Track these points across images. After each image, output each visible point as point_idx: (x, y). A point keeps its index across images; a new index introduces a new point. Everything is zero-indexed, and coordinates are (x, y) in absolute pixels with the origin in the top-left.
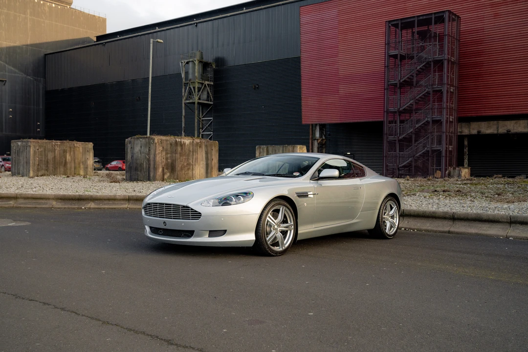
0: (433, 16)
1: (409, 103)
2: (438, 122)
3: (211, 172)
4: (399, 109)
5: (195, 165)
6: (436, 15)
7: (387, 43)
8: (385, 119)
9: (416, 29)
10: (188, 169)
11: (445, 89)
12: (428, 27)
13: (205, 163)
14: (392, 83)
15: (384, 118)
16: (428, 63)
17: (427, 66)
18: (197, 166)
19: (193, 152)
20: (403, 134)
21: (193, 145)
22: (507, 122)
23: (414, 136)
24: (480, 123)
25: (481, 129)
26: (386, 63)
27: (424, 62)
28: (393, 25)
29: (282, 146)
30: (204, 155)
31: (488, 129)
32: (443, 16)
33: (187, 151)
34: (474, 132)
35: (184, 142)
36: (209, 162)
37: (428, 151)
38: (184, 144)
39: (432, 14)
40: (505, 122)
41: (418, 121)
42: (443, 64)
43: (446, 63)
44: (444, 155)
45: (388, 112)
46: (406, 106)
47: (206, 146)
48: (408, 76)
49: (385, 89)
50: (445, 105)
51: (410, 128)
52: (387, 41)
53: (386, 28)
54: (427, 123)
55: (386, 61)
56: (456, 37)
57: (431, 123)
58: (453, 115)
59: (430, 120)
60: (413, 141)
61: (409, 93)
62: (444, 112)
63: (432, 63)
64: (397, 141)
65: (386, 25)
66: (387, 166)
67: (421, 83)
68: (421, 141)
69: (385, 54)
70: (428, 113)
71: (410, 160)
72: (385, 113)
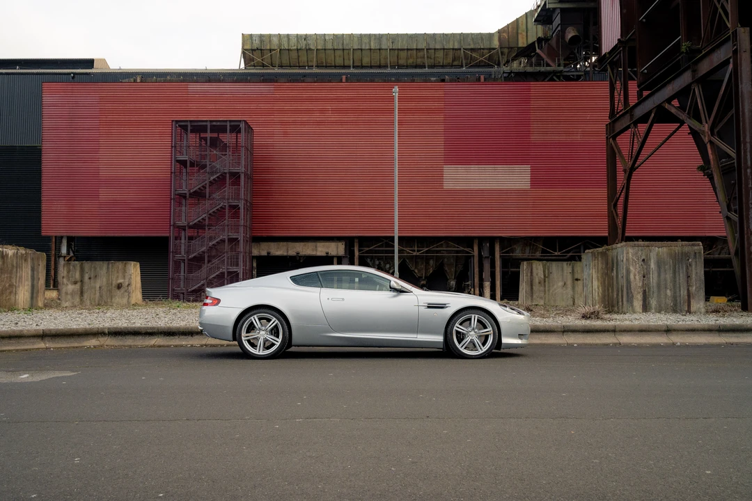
0: (228, 124)
1: (201, 218)
2: (233, 241)
3: (37, 296)
4: (189, 223)
5: (19, 286)
6: (232, 124)
7: (173, 145)
9: (208, 135)
10: (11, 293)
11: (241, 205)
12: (218, 135)
13: (30, 284)
14: (180, 192)
15: (170, 233)
16: (223, 175)
17: (222, 178)
18: (21, 288)
19: (17, 268)
20: (193, 253)
21: (17, 257)
22: (296, 244)
23: (206, 256)
24: (270, 243)
25: (270, 251)
26: (173, 168)
27: (216, 173)
28: (180, 126)
29: (106, 263)
30: (30, 272)
31: (279, 250)
32: (240, 125)
33: (10, 266)
34: (264, 253)
35: (6, 252)
36: (35, 282)
37: (223, 273)
38: (7, 255)
39: (227, 121)
40: (294, 243)
41: (211, 239)
42: (239, 177)
43: (242, 177)
44: (242, 277)
45: (175, 226)
46: (198, 220)
47: (32, 259)
48: (199, 186)
49: (171, 199)
50: (242, 222)
51: (202, 246)
52: (173, 143)
53: (172, 127)
54: (223, 241)
55: (173, 166)
56: (250, 150)
57: (227, 241)
58: (248, 233)
59: (226, 237)
60: (206, 261)
61: (201, 206)
62: (241, 229)
63: (228, 175)
64: (186, 261)
65: (172, 125)
66: (174, 290)
67: (214, 196)
68: (215, 261)
69: (171, 158)
70: (223, 230)
71: (202, 283)
72: (172, 227)
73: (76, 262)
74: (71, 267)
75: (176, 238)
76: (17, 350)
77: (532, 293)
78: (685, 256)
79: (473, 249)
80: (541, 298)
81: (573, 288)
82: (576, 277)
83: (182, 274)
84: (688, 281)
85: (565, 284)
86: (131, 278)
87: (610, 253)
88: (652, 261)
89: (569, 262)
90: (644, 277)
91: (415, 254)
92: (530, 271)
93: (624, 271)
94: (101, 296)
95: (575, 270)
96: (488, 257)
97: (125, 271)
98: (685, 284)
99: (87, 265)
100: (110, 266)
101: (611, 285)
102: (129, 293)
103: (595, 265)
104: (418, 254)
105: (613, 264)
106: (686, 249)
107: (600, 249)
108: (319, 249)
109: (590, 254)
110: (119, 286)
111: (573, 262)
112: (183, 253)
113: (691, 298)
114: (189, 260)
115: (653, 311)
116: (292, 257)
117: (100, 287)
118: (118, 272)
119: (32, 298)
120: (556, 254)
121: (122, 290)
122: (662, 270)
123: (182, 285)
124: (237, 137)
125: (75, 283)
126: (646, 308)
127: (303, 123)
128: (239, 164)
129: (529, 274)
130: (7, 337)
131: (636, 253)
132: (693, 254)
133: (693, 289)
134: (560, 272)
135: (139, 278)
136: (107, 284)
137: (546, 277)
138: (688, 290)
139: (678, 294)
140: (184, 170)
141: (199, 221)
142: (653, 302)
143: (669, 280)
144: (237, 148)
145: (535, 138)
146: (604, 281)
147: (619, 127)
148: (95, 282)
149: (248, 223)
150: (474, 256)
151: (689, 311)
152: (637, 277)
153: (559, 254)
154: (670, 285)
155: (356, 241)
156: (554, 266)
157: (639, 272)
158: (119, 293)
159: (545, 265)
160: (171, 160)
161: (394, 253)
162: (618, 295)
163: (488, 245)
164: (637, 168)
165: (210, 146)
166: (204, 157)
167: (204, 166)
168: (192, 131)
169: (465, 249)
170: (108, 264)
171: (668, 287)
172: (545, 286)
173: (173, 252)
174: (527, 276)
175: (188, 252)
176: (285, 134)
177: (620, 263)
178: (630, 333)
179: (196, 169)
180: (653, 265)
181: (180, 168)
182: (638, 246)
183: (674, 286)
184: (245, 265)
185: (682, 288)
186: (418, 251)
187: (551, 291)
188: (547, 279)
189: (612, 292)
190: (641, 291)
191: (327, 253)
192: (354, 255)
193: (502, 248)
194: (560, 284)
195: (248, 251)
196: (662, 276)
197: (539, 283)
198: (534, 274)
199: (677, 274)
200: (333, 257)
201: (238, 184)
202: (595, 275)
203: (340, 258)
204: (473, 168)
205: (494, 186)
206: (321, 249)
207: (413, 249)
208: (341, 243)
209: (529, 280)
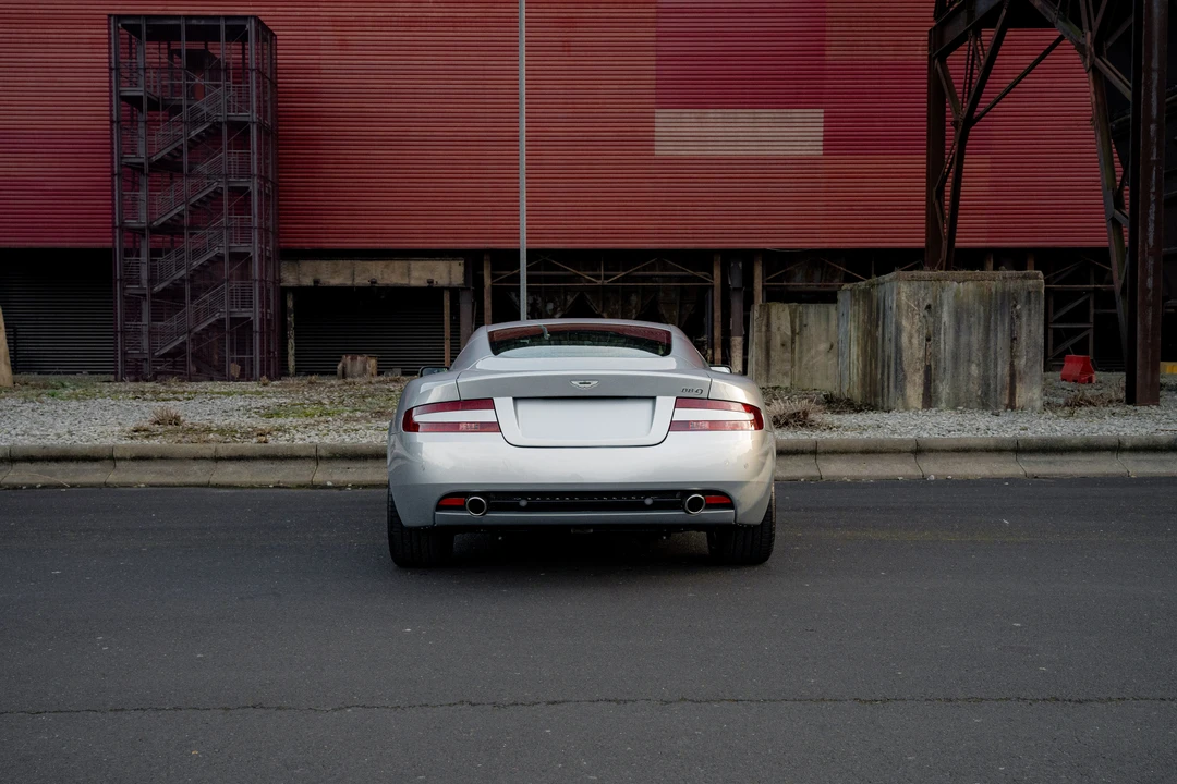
0: (222, 23)
1: (175, 212)
2: (242, 259)
4: (151, 223)
6: (230, 23)
7: (113, 65)
8: (117, 244)
9: (184, 46)
11: (254, 186)
12: (206, 45)
14: (130, 160)
15: (114, 242)
16: (216, 127)
17: (214, 133)
20: (162, 281)
22: (370, 263)
23: (188, 287)
24: (318, 262)
25: (319, 277)
26: (114, 113)
27: (204, 122)
28: (124, 26)
31: (336, 275)
32: (245, 26)
34: (308, 281)
37: (221, 321)
39: (219, 17)
40: (365, 263)
41: (196, 254)
42: (247, 133)
43: (254, 130)
44: (258, 329)
45: (123, 228)
46: (168, 216)
48: (169, 149)
50: (256, 222)
51: (179, 268)
52: (113, 60)
53: (109, 29)
54: (220, 258)
55: (114, 108)
56: (270, 78)
57: (226, 259)
58: (271, 244)
59: (224, 251)
60: (188, 298)
61: (174, 188)
62: (255, 235)
63: (224, 128)
64: (149, 298)
65: (109, 24)
66: (127, 353)
67: (200, 168)
68: (206, 297)
69: (111, 91)
70: (220, 237)
71: (181, 339)
72: (117, 230)
75: (128, 253)
77: (768, 365)
78: (1007, 299)
79: (712, 274)
80: (785, 374)
83: (145, 321)
84: (1012, 348)
85: (832, 346)
87: (875, 292)
88: (945, 308)
90: (928, 340)
91: (599, 283)
92: (764, 322)
93: (894, 328)
96: (740, 289)
98: (1006, 357)
101: (874, 352)
103: (854, 315)
104: (606, 283)
105: (878, 313)
106: (1011, 285)
107: (864, 283)
108: (415, 274)
109: (848, 293)
112: (143, 281)
113: (1017, 380)
114: (153, 295)
115: (943, 405)
116: (361, 289)
122: (964, 327)
123: (145, 343)
124: (242, 49)
126: (929, 400)
127: (379, 22)
128: (246, 104)
129: (764, 329)
131: (915, 294)
132: (1024, 294)
133: (1021, 363)
134: (823, 323)
137: (796, 333)
138: (1012, 365)
139: (992, 373)
140: (139, 117)
141: (171, 219)
142: (944, 389)
143: (975, 347)
145: (832, 54)
146: (866, 346)
149: (270, 223)
150: (713, 287)
151: (1011, 406)
152: (915, 341)
154: (977, 355)
155: (486, 257)
156: (813, 313)
157: (918, 331)
159: (795, 311)
160: (111, 96)
161: (519, 282)
162: (882, 374)
163: (740, 265)
164: (978, 118)
165: (188, 68)
166: (176, 90)
167: (177, 109)
168: (150, 39)
169: (700, 274)
171: (974, 358)
172: (793, 351)
173: (121, 280)
174: (760, 331)
175: (152, 281)
176: (344, 44)
177: (888, 312)
178: (844, 457)
179: (161, 115)
180: (946, 317)
181: (130, 111)
182: (919, 279)
183: (985, 356)
184: (265, 303)
185: (1000, 362)
186: (607, 277)
187: (804, 361)
188: (797, 338)
189: (876, 368)
190: (921, 366)
191: (430, 282)
192: (483, 286)
193: (767, 272)
194: (823, 347)
195: (270, 278)
196: (964, 339)
197: (783, 345)
198: (774, 328)
199: (992, 335)
200: (440, 290)
201: (247, 145)
202: (853, 334)
203: (455, 292)
204: (713, 114)
205: (753, 151)
206: (419, 274)
207: (598, 273)
208: (456, 263)
209: (764, 339)
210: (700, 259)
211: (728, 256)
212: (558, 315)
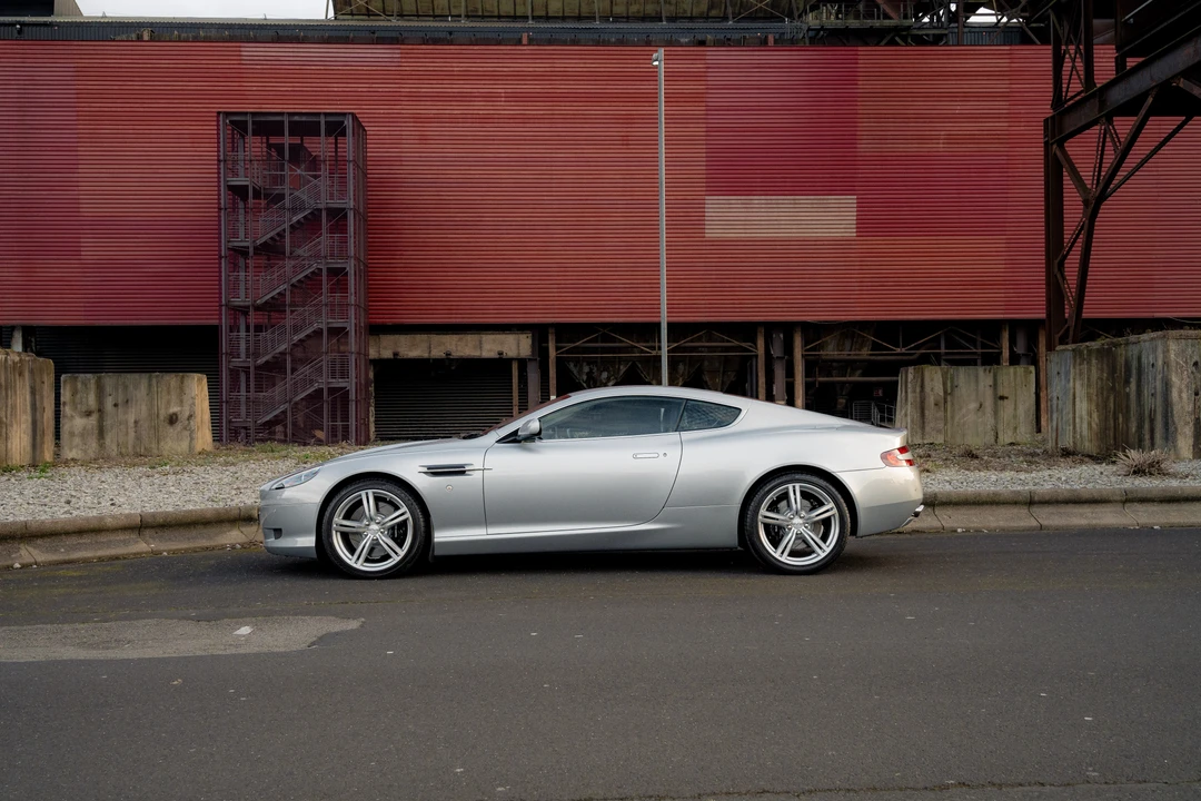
0: (323, 120)
1: (277, 291)
2: (338, 333)
3: (42, 444)
4: (255, 301)
6: (329, 119)
7: (222, 158)
8: (224, 321)
9: (287, 140)
11: (351, 267)
12: (302, 140)
13: (30, 419)
14: (236, 244)
15: (221, 319)
16: (316, 213)
17: (313, 219)
18: (15, 426)
19: (6, 389)
20: (264, 354)
21: (6, 368)
22: (445, 337)
23: (289, 360)
24: (397, 337)
25: (399, 350)
26: (222, 202)
27: (302, 209)
28: (232, 122)
29: (145, 376)
30: (28, 397)
31: (413, 348)
32: (343, 122)
34: (387, 354)
36: (38, 415)
37: (319, 391)
39: (320, 114)
40: (441, 336)
41: (296, 329)
42: (345, 216)
43: (351, 215)
44: (354, 397)
45: (229, 306)
46: (271, 295)
47: (32, 372)
48: (272, 234)
49: (221, 257)
50: (352, 299)
51: (280, 342)
52: (221, 154)
53: (218, 125)
54: (318, 333)
55: (222, 197)
56: (362, 165)
57: (325, 333)
59: (324, 327)
60: (289, 371)
61: (275, 269)
62: (352, 313)
63: (324, 214)
64: (252, 369)
65: (218, 120)
66: (230, 422)
67: (300, 252)
68: (305, 370)
69: (219, 182)
70: (319, 314)
71: (282, 408)
72: (223, 308)
73: (89, 376)
74: (79, 385)
75: (231, 329)
76: (100, 559)
77: (924, 423)
79: (756, 344)
80: (939, 431)
81: (996, 413)
82: (1000, 393)
83: (243, 392)
85: (981, 405)
86: (194, 404)
87: (1121, 351)
89: (988, 367)
90: (1197, 394)
91: (653, 354)
92: (919, 384)
93: (1159, 384)
94: (138, 438)
95: (1000, 381)
96: (781, 358)
97: (181, 391)
99: (109, 380)
100: (154, 381)
101: (1122, 407)
102: (192, 432)
103: (1081, 374)
104: (659, 353)
105: (1128, 371)
107: (1096, 343)
108: (487, 346)
109: (1069, 354)
110: (173, 420)
111: (995, 366)
112: (243, 355)
114: (257, 368)
116: (438, 361)
117: (136, 422)
118: (169, 393)
119: (34, 446)
120: (898, 350)
121: (179, 426)
123: (244, 412)
124: (336, 143)
125: (88, 414)
126: (1198, 451)
127: (453, 119)
128: (343, 193)
129: (918, 390)
130: (74, 533)
131: (1183, 351)
134: (973, 384)
135: (207, 403)
136: (150, 415)
137: (948, 393)
140: (241, 205)
141: (272, 298)
144: (338, 162)
146: (1106, 402)
147: (1071, 123)
148: (126, 413)
149: (362, 300)
150: (757, 356)
152: (1184, 395)
153: (903, 350)
155: (551, 330)
156: (963, 375)
157: (1187, 386)
158: (171, 431)
159: (947, 373)
160: (219, 186)
163: (782, 336)
165: (290, 161)
166: (279, 180)
167: (280, 198)
168: (255, 133)
169: (743, 345)
170: (150, 380)
172: (945, 410)
174: (914, 392)
175: (254, 354)
176: (423, 139)
177: (1148, 370)
179: (265, 201)
181: (234, 199)
182: (1187, 338)
184: (358, 374)
187: (956, 420)
188: (949, 398)
190: (1190, 419)
191: (501, 353)
192: (548, 357)
193: (806, 342)
194: (973, 406)
195: (362, 351)
197: (936, 405)
198: (927, 389)
200: (510, 360)
201: (344, 230)
202: (1080, 391)
203: (522, 363)
204: (758, 200)
205: (794, 233)
206: (489, 347)
207: (653, 344)
208: (525, 336)
209: (918, 399)
210: (746, 330)
211: (770, 328)
212: (611, 383)
